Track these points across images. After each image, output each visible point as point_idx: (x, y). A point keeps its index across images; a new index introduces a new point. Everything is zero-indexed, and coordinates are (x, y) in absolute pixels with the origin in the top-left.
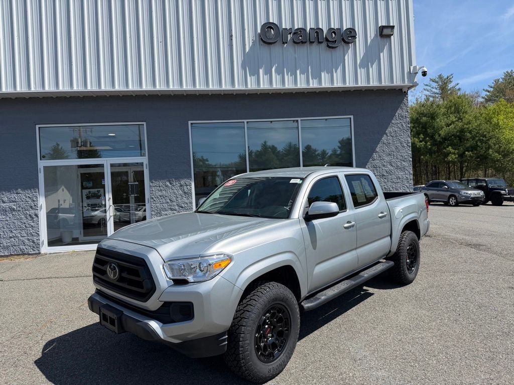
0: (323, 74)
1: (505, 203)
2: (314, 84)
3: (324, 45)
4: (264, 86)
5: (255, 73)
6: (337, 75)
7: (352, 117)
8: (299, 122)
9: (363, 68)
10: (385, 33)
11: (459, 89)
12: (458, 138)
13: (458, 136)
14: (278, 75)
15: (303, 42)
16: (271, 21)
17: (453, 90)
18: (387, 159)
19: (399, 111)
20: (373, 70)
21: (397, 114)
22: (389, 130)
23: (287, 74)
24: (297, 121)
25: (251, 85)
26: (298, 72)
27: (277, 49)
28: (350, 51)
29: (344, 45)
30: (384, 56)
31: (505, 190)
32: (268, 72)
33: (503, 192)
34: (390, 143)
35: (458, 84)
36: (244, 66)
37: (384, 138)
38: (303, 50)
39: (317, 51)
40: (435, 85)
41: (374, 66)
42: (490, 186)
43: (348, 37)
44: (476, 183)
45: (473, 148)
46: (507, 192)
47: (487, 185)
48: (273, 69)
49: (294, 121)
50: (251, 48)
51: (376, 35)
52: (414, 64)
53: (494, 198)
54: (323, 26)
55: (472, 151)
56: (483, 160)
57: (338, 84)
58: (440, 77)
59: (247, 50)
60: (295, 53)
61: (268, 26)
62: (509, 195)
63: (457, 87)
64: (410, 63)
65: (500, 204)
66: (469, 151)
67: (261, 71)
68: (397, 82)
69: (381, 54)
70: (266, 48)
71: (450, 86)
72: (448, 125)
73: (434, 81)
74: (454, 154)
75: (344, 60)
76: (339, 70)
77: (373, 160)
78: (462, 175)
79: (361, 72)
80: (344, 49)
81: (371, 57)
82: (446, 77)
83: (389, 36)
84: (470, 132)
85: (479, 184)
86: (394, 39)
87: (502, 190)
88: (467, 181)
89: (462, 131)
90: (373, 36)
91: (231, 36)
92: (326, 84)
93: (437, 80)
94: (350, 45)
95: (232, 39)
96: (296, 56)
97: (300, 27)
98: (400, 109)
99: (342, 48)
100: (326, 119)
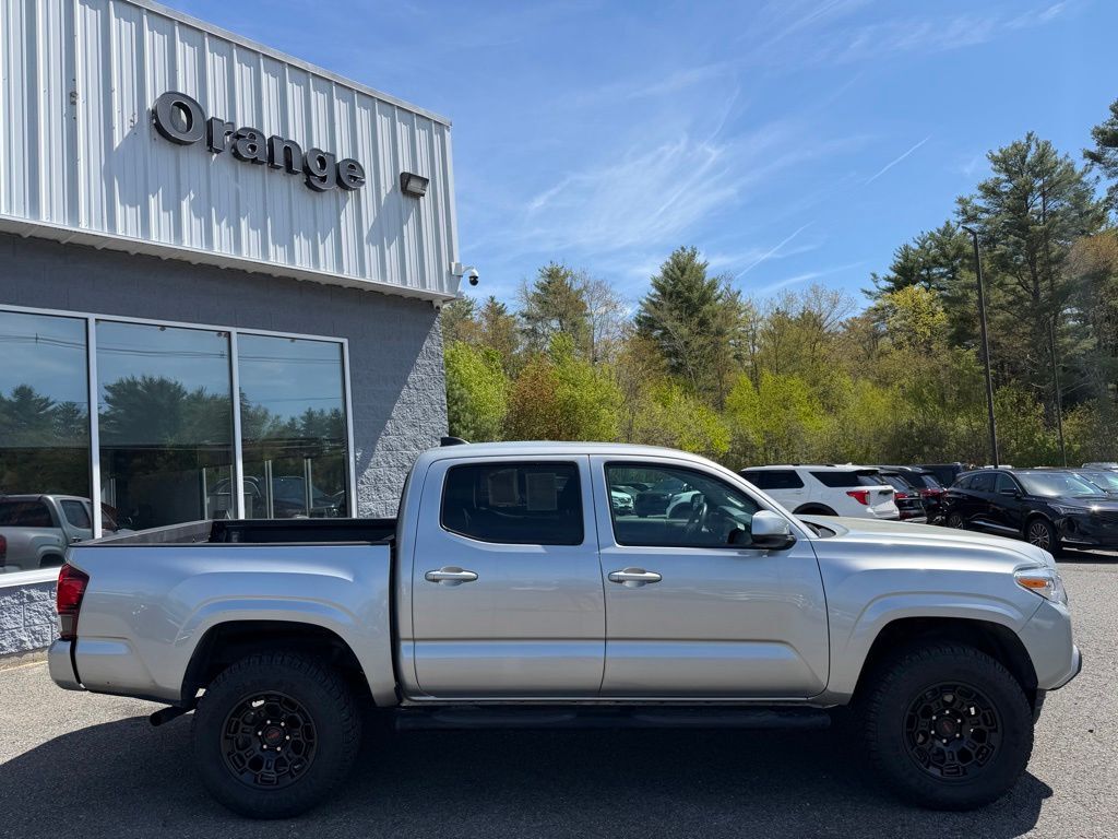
0: (296, 242)
2: (277, 259)
3: (299, 179)
4: (160, 236)
5: (138, 199)
6: (327, 248)
7: (345, 341)
9: (374, 244)
10: (409, 186)
14: (196, 216)
16: (180, 91)
18: (409, 433)
19: (427, 343)
20: (392, 253)
21: (424, 348)
22: (413, 376)
23: (219, 223)
24: (229, 335)
25: (126, 229)
26: (244, 224)
27: (193, 161)
28: (349, 206)
29: (339, 189)
30: (409, 230)
32: (173, 206)
34: (413, 403)
36: (108, 175)
37: (405, 391)
38: (254, 180)
39: (284, 189)
41: (393, 246)
43: (347, 177)
48: (185, 204)
49: (220, 333)
50: (125, 140)
51: (395, 186)
52: (457, 259)
54: (296, 134)
57: (327, 269)
59: (117, 142)
60: (237, 181)
64: (451, 258)
67: (152, 201)
68: (432, 288)
69: (405, 227)
70: (165, 152)
75: (339, 222)
76: (330, 240)
77: (386, 435)
79: (371, 252)
80: (337, 198)
81: (386, 231)
83: (417, 196)
86: (425, 202)
90: (389, 189)
91: (73, 95)
92: (303, 264)
94: (349, 193)
95: (74, 103)
96: (240, 187)
97: (247, 126)
98: (428, 340)
99: (333, 196)
100: (293, 339)
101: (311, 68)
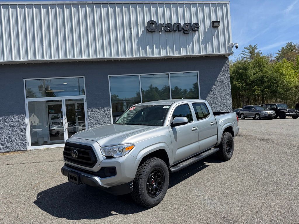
0: (181, 48)
1: (287, 117)
2: (176, 54)
3: (182, 32)
4: (149, 55)
5: (144, 48)
6: (189, 49)
7: (198, 71)
8: (169, 74)
9: (204, 44)
10: (215, 25)
11: (261, 53)
12: (260, 81)
13: (260, 80)
14: (157, 49)
15: (170, 31)
16: (152, 20)
17: (258, 54)
18: (217, 94)
19: (224, 68)
20: (209, 46)
21: (223, 69)
22: (218, 78)
23: (162, 49)
24: (168, 74)
25: (142, 55)
26: (168, 47)
27: (156, 35)
28: (196, 35)
29: (193, 32)
30: (215, 38)
31: (287, 110)
32: (152, 48)
33: (285, 111)
34: (219, 86)
35: (260, 50)
36: (138, 45)
37: (216, 83)
38: (170, 35)
39: (178, 36)
40: (247, 51)
41: (210, 43)
42: (278, 108)
43: (195, 28)
44: (271, 106)
45: (269, 87)
46: (288, 111)
47: (277, 107)
48: (154, 46)
49: (166, 74)
50: (142, 35)
51: (210, 26)
52: (231, 42)
53: (280, 115)
54: (181, 22)
55: (268, 88)
56: (275, 93)
57: (190, 54)
58: (250, 46)
59: (140, 36)
61: (151, 22)
62: (289, 113)
63: (260, 52)
64: (229, 42)
65: (284, 118)
66: (266, 89)
67: (148, 47)
68: (222, 52)
69: (213, 37)
70: (150, 34)
71: (256, 51)
72: (254, 74)
73: (247, 49)
74: (258, 90)
75: (193, 40)
76: (190, 46)
77: (210, 95)
78: (263, 102)
79: (202, 47)
80: (193, 34)
81: (208, 38)
82: (253, 46)
83: (217, 27)
84: (267, 78)
85: (272, 107)
86: (220, 28)
87: (285, 110)
88: (265, 106)
89: (262, 77)
90: (208, 27)
91: (131, 28)
92: (183, 54)
93: (248, 48)
94: (196, 32)
95: (131, 30)
96: (167, 38)
97: (168, 23)
98: (224, 67)
99: (191, 34)
100: (184, 73)
101: (185, 2)
